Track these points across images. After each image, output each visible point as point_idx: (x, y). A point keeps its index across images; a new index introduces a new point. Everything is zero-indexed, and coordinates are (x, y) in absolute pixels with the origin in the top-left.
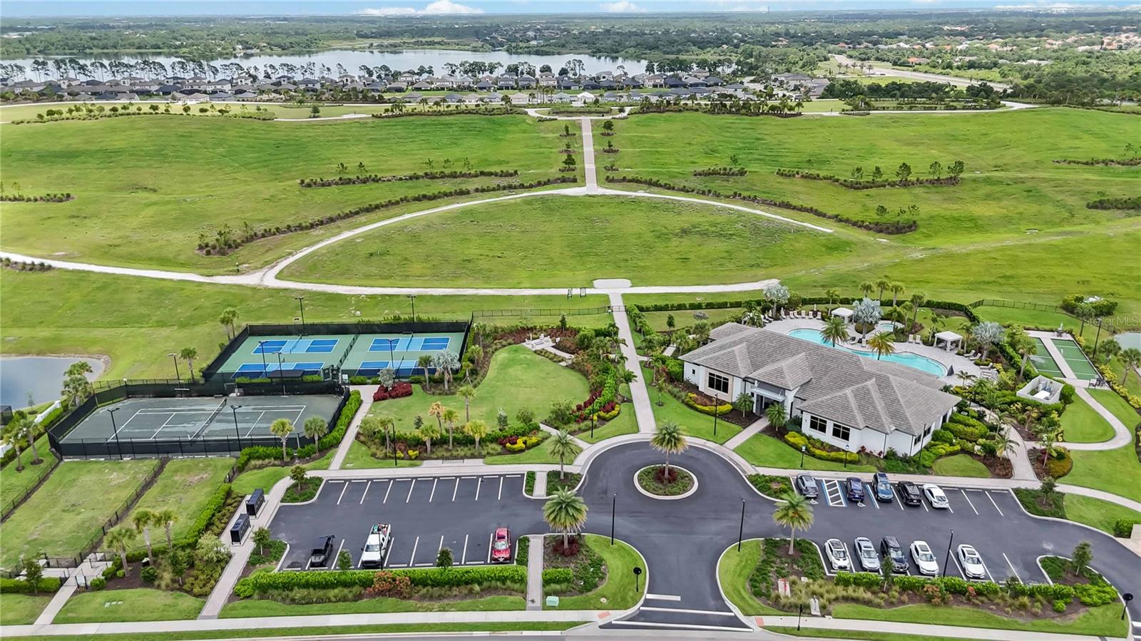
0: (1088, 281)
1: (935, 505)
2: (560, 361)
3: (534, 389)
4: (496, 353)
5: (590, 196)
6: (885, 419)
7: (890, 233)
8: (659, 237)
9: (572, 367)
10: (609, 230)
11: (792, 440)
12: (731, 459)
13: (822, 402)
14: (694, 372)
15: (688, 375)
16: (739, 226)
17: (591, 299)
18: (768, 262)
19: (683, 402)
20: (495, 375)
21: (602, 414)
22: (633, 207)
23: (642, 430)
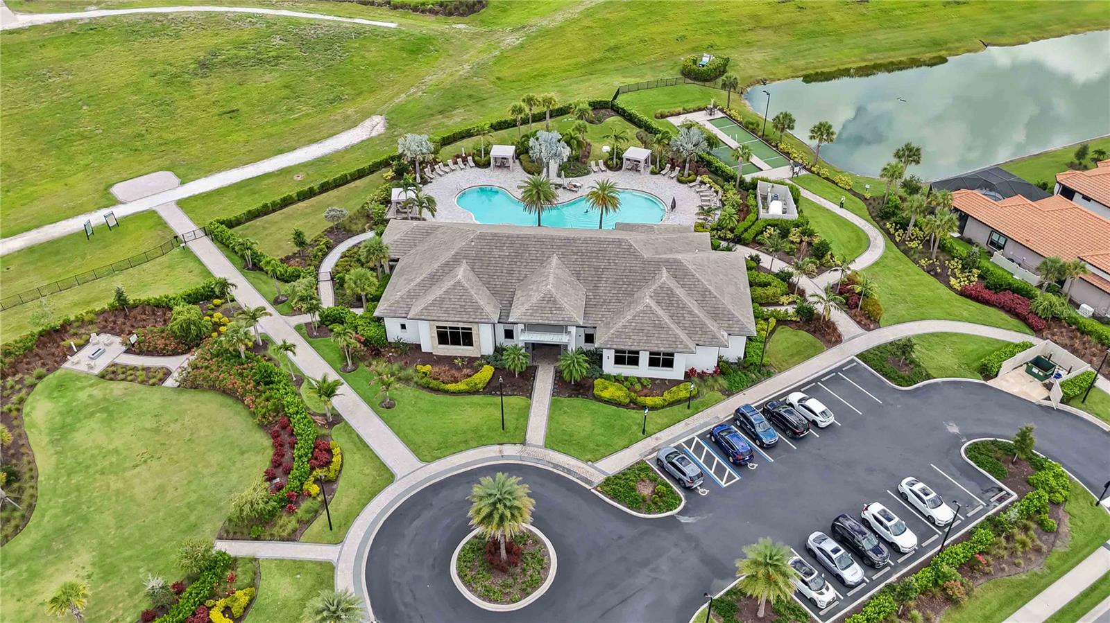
0: (684, 36)
1: (823, 425)
2: (162, 380)
3: (154, 464)
4: (26, 409)
5: (11, 32)
6: (712, 326)
7: (462, 15)
8: (169, 83)
9: (190, 384)
10: (79, 88)
11: (606, 394)
12: (556, 466)
13: (625, 327)
14: (403, 327)
15: (393, 330)
16: (277, 41)
17: (131, 227)
18: (348, 90)
19: (418, 385)
20: (53, 460)
21: (319, 473)
22: (97, 39)
23: (395, 470)
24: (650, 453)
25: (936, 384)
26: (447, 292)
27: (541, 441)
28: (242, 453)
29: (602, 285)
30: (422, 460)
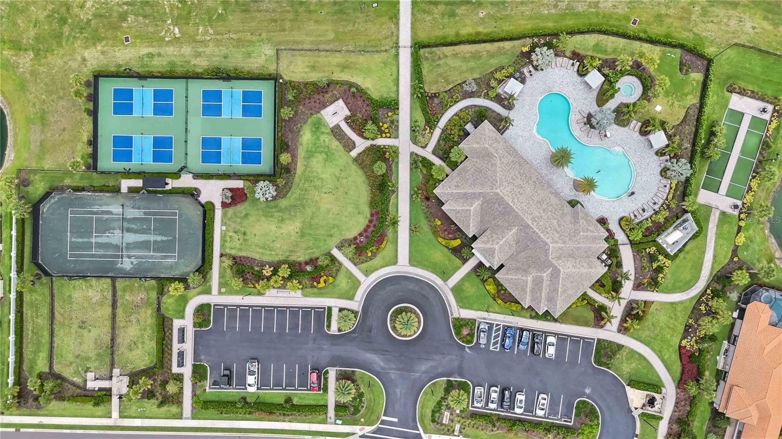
2: (351, 150)
3: (331, 196)
11: (488, 287)
12: (447, 299)
23: (399, 261)
24: (481, 319)
25: (609, 372)
26: (463, 210)
27: (451, 286)
28: (359, 213)
29: (523, 254)
30: (409, 263)
